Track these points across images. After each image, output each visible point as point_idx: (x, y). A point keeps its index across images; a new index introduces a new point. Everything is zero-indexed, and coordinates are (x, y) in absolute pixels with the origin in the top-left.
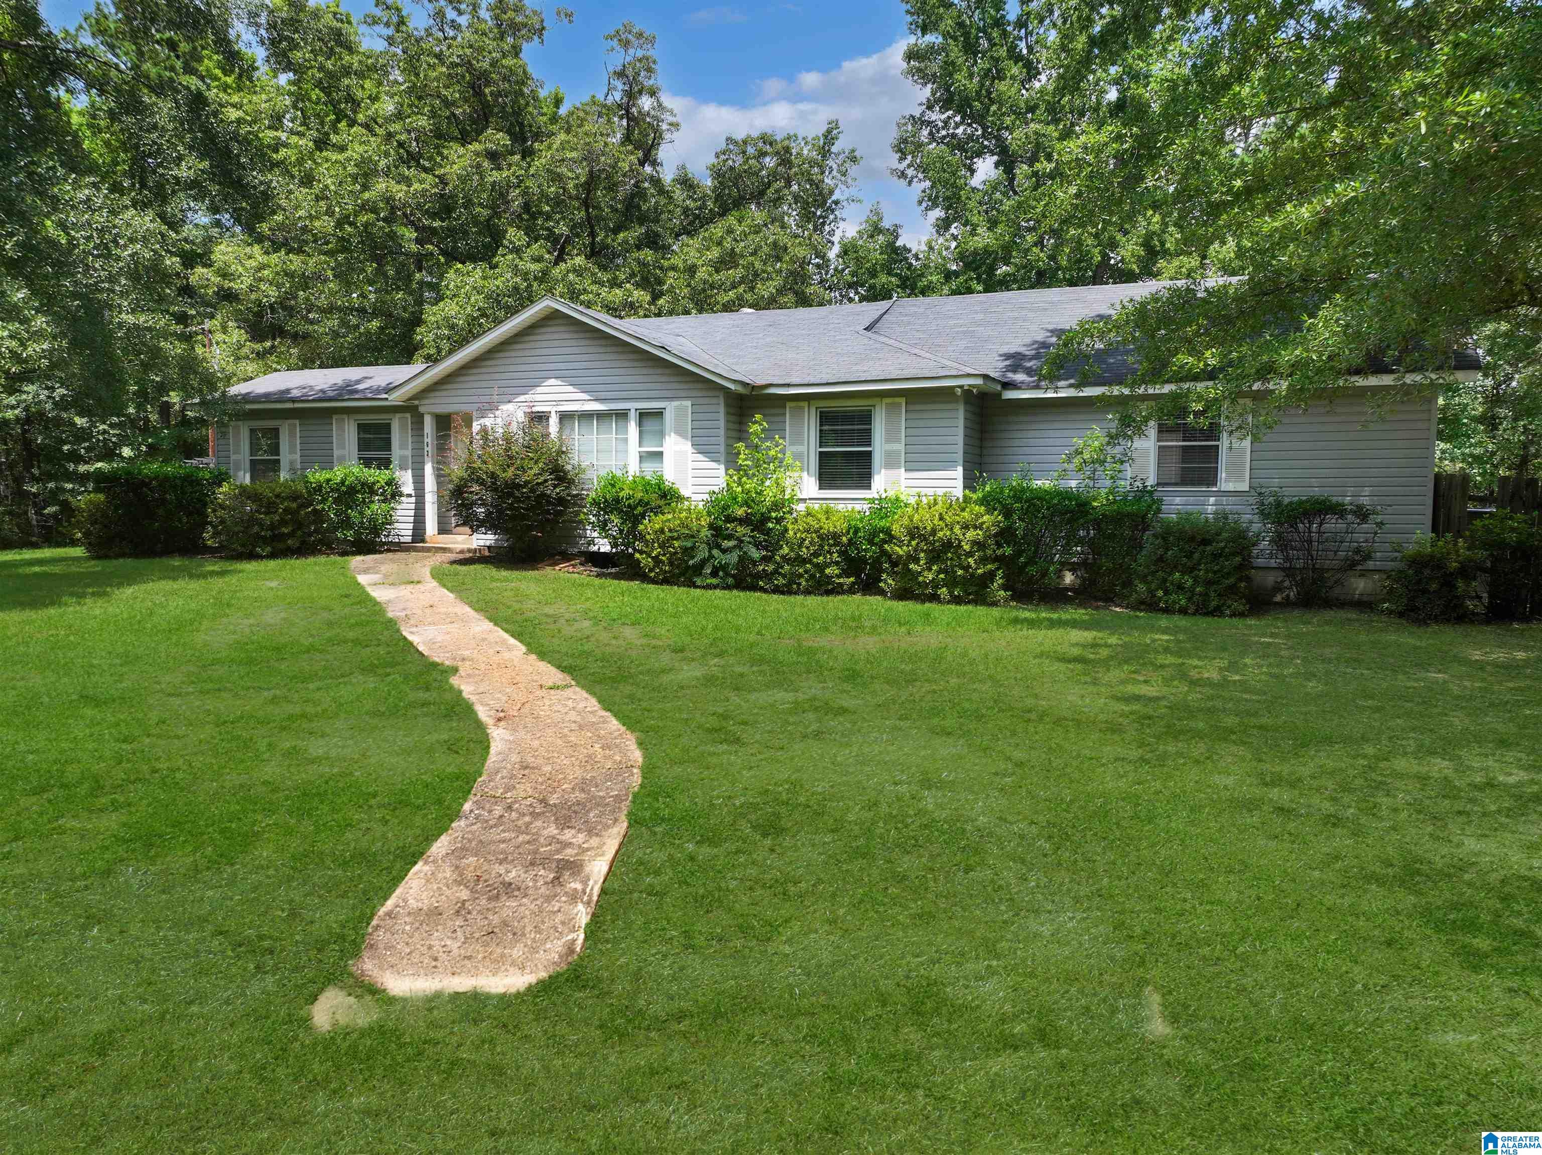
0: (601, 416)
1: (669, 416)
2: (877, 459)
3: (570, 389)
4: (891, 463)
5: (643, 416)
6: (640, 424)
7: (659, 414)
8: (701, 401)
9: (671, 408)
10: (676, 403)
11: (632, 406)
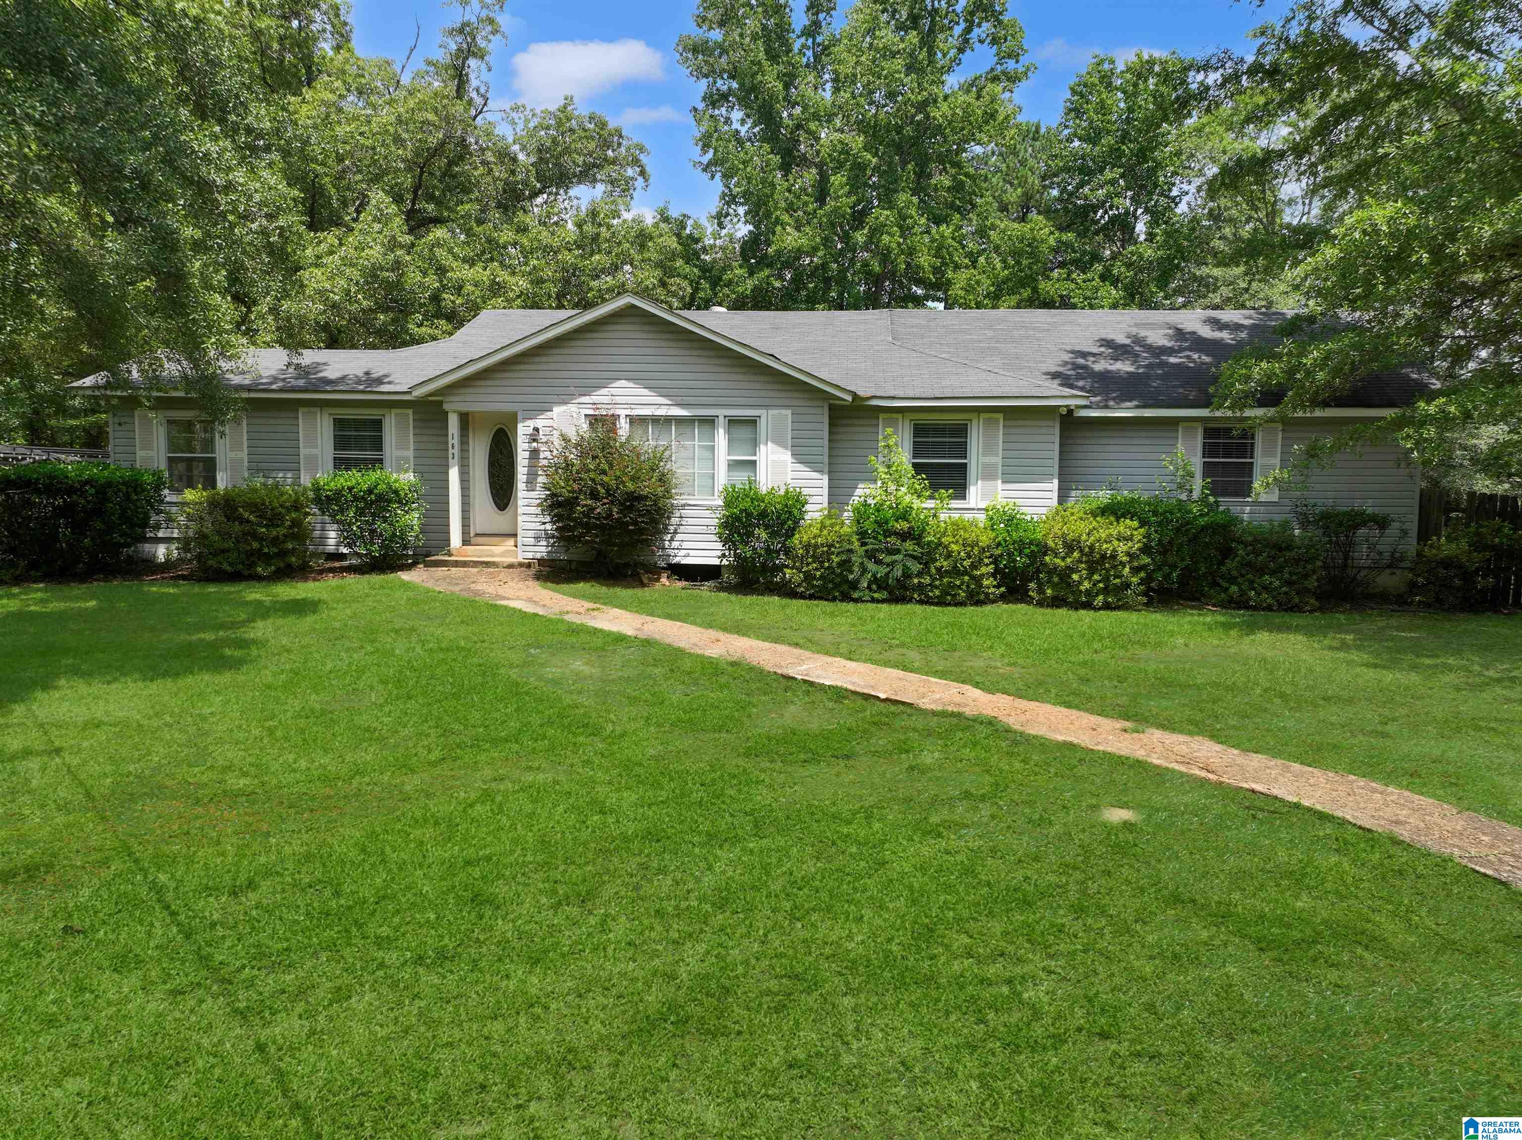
0: (680, 421)
1: (762, 424)
2: (972, 471)
3: (646, 392)
4: (988, 475)
5: (732, 422)
6: (729, 432)
7: (752, 422)
8: (802, 410)
9: (767, 418)
10: (773, 412)
11: (721, 412)
